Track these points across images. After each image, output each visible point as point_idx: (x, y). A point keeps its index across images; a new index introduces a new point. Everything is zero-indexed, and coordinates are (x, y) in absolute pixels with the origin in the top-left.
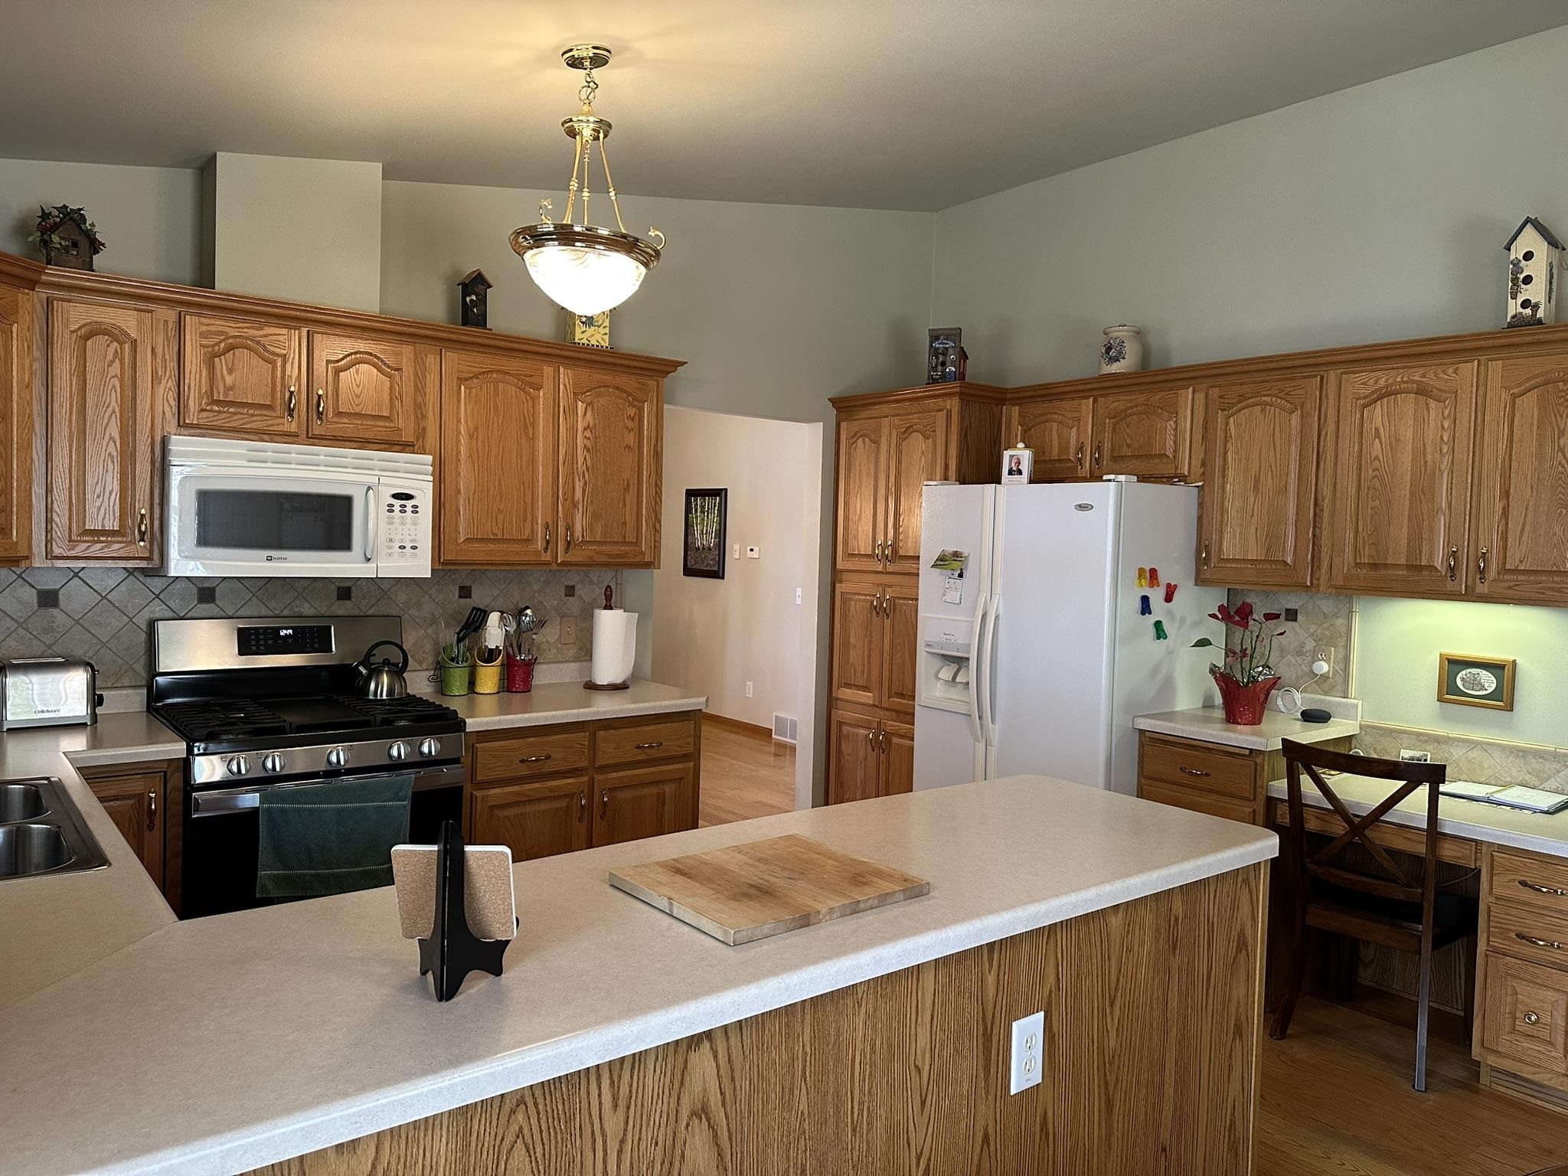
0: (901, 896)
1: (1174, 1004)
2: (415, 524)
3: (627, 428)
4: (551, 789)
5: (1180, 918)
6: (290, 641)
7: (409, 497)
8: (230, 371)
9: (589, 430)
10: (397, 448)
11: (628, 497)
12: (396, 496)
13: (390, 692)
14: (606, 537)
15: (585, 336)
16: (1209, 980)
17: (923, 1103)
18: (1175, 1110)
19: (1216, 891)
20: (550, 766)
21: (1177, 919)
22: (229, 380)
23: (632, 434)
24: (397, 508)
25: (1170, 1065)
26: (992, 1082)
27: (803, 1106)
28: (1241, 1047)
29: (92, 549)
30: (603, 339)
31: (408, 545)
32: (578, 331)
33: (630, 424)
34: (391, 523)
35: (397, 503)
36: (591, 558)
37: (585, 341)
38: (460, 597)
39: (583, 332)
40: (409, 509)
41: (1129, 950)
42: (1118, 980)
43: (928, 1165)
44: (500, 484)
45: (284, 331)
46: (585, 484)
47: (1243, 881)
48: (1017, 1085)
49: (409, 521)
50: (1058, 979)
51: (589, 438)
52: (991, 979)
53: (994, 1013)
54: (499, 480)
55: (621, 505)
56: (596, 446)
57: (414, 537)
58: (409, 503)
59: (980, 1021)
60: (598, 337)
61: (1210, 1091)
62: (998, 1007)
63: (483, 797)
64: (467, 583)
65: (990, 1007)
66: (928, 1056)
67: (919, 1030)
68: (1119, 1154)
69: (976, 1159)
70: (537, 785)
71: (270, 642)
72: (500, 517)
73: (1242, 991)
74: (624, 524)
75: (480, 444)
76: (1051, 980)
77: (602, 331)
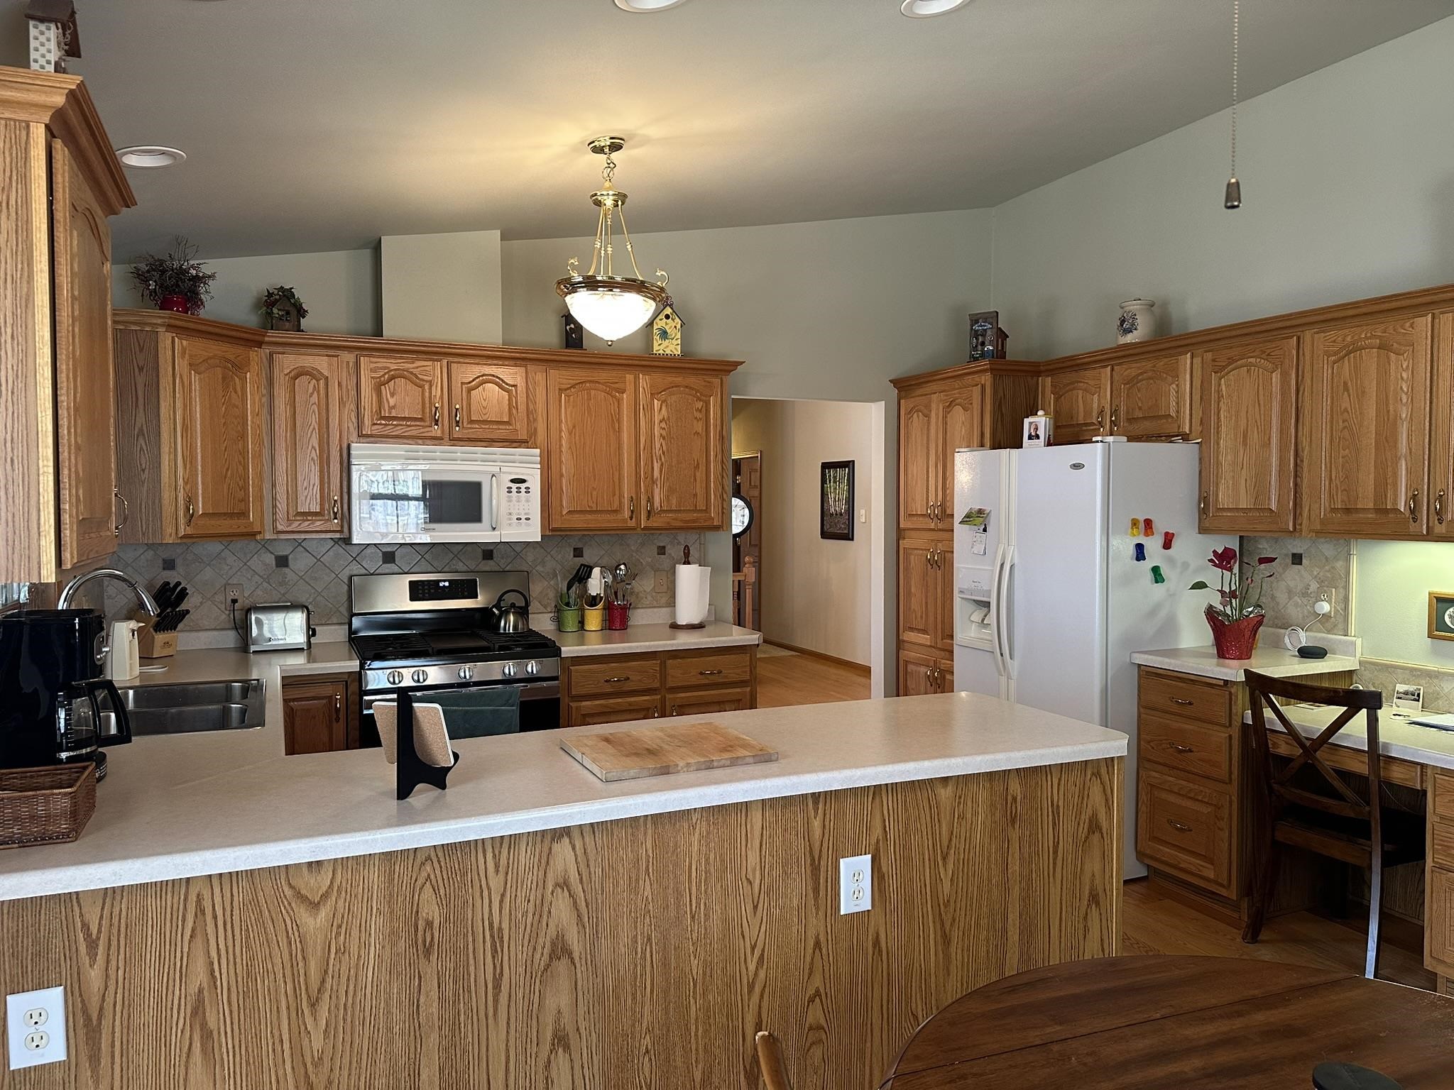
0: (751, 760)
1: (1015, 867)
2: (527, 501)
3: (696, 418)
4: (630, 704)
5: (1019, 798)
6: (447, 590)
7: (523, 481)
8: (392, 395)
9: (664, 422)
10: (515, 445)
11: (698, 474)
12: (513, 481)
13: (515, 627)
14: (680, 507)
15: (662, 347)
16: (1056, 852)
17: (755, 907)
18: (1021, 955)
19: (1060, 780)
20: (628, 686)
21: (1015, 799)
22: (392, 402)
23: (700, 423)
24: (514, 490)
25: (1014, 917)
26: (822, 901)
27: (648, 892)
28: (1098, 913)
29: (302, 526)
30: (676, 349)
31: (523, 517)
32: (655, 344)
33: (698, 415)
34: (510, 501)
35: (514, 486)
36: (668, 523)
37: (661, 352)
38: (574, 556)
39: (660, 345)
40: (523, 490)
41: (962, 817)
42: (950, 840)
43: (762, 955)
44: (593, 468)
45: (430, 363)
46: (662, 465)
47: (1093, 774)
48: (847, 906)
49: (523, 499)
50: (886, 832)
51: (664, 428)
52: (817, 824)
53: (821, 851)
55: (692, 480)
56: (670, 434)
57: (527, 511)
58: (523, 486)
59: (808, 854)
60: (672, 347)
61: (1063, 945)
62: (825, 845)
63: (577, 708)
64: (579, 545)
65: (817, 844)
66: (758, 873)
67: (749, 853)
68: (959, 978)
69: (808, 959)
70: (620, 700)
71: (432, 591)
72: (595, 493)
73: (1097, 867)
74: (695, 495)
75: (577, 438)
76: (877, 832)
77: (675, 342)
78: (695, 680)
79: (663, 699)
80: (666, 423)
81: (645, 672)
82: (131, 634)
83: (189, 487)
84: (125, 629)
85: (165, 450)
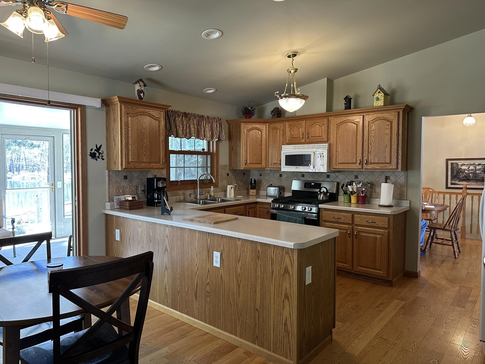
2: (323, 160)
4: (341, 227)
5: (260, 252)
6: (313, 186)
11: (387, 149)
14: (379, 161)
17: (197, 255)
20: (340, 221)
23: (388, 130)
24: (320, 156)
26: (210, 260)
29: (274, 166)
31: (322, 165)
32: (375, 103)
33: (387, 127)
36: (374, 167)
37: (377, 105)
41: (243, 251)
42: (240, 257)
43: (198, 268)
45: (302, 121)
46: (372, 146)
47: (286, 252)
48: (215, 264)
50: (224, 248)
51: (373, 133)
52: (209, 240)
53: (210, 248)
54: (347, 148)
55: (384, 152)
56: (376, 135)
57: (323, 163)
58: (322, 155)
59: (207, 247)
60: (380, 103)
62: (211, 246)
65: (209, 246)
66: (197, 247)
67: (196, 242)
69: (207, 274)
71: (309, 186)
72: (347, 157)
74: (385, 157)
76: (222, 247)
78: (365, 224)
79: (353, 227)
80: (374, 131)
81: (346, 217)
82: (230, 188)
83: (246, 157)
84: (229, 187)
85: (241, 149)
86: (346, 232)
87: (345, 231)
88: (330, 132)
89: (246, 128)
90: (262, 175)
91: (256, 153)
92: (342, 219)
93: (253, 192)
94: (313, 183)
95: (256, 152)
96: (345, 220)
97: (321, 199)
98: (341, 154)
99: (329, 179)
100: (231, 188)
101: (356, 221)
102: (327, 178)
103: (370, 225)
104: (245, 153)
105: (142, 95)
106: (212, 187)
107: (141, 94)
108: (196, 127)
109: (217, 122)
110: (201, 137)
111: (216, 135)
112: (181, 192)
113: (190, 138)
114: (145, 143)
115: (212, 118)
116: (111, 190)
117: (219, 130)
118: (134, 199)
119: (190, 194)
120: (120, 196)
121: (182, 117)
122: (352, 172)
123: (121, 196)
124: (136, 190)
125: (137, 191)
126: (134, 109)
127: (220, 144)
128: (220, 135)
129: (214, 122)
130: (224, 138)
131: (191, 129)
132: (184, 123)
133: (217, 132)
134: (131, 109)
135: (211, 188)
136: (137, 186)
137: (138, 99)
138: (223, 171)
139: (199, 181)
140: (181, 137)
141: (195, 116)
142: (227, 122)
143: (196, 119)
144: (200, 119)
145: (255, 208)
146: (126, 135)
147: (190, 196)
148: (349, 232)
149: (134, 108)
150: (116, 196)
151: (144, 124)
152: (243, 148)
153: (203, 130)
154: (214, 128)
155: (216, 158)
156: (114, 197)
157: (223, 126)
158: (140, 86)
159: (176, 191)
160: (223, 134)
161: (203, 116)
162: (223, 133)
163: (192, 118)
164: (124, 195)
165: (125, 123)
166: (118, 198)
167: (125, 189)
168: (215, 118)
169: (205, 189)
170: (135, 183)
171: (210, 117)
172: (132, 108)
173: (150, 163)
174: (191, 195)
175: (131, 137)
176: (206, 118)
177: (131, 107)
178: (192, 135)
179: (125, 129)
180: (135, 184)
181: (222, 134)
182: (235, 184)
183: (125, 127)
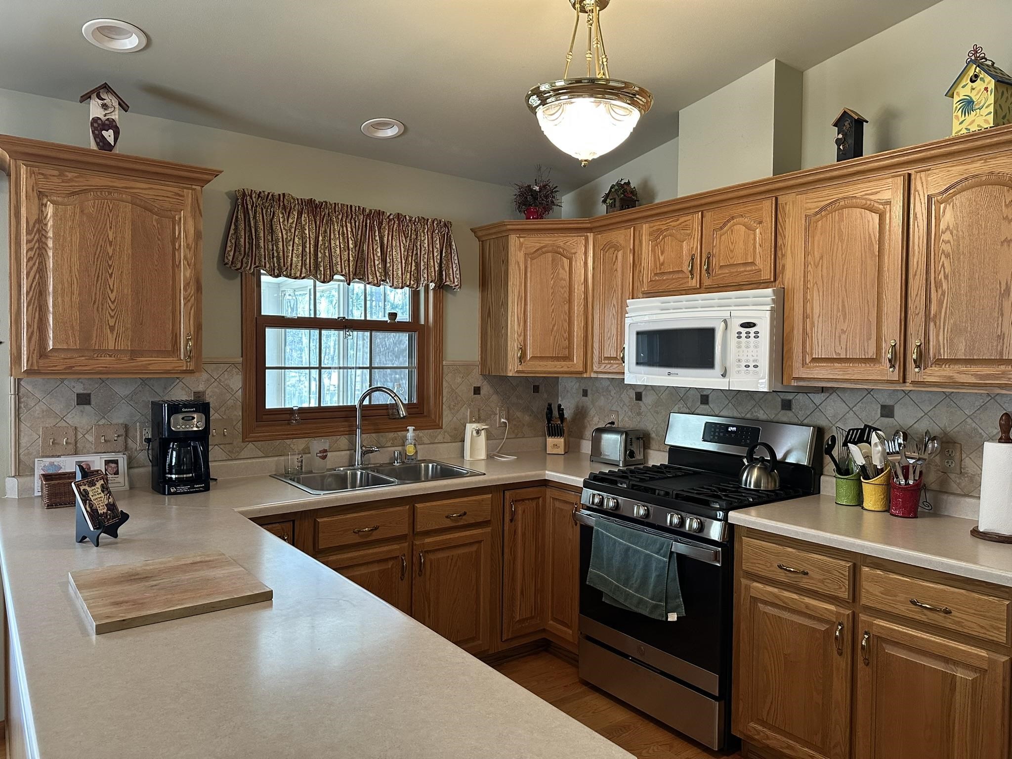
2: (756, 347)
3: (1006, 218)
4: (807, 606)
6: (733, 435)
7: (753, 325)
8: (662, 253)
9: (949, 233)
11: (1007, 304)
12: (744, 325)
24: (744, 335)
31: (752, 364)
32: (955, 123)
34: (739, 347)
35: (744, 330)
36: (950, 377)
38: (882, 416)
39: (962, 122)
40: (752, 335)
44: (843, 306)
45: (690, 217)
46: (943, 294)
49: (752, 345)
51: (949, 242)
54: (843, 302)
56: (958, 249)
57: (755, 358)
58: (752, 330)
60: (980, 120)
70: (795, 596)
71: (721, 434)
72: (844, 337)
74: (1000, 337)
75: (825, 271)
77: (984, 111)
78: (904, 609)
79: (854, 617)
80: (952, 233)
81: (828, 572)
82: (474, 433)
83: (522, 338)
84: (471, 428)
85: (510, 314)
86: (827, 629)
87: (823, 627)
88: (784, 246)
89: (523, 249)
90: (589, 392)
91: (554, 326)
92: (812, 578)
93: (555, 443)
94: (733, 426)
95: (553, 322)
96: (822, 581)
97: (752, 487)
98: (820, 325)
99: (789, 413)
100: (478, 432)
101: (868, 591)
102: (783, 409)
103: (924, 618)
104: (519, 326)
105: (109, 135)
106: (411, 428)
107: (104, 133)
108: (351, 246)
109: (434, 231)
110: (370, 277)
111: (426, 271)
112: (300, 444)
113: (331, 279)
114: (112, 291)
115: (413, 219)
116: (24, 441)
117: (439, 257)
118: (113, 465)
119: (320, 452)
120: (59, 456)
121: (300, 214)
122: (869, 393)
123: (62, 459)
124: (122, 439)
125: (130, 441)
126: (71, 180)
127: (449, 298)
128: (444, 273)
129: (424, 233)
130: (456, 280)
131: (333, 250)
132: (307, 232)
133: (432, 264)
134: (56, 180)
135: (408, 430)
136: (126, 428)
137: (93, 146)
138: (459, 380)
139: (362, 410)
140: (298, 275)
141: (349, 212)
142: (475, 233)
143: (353, 221)
144: (368, 221)
145: (539, 498)
146: (34, 264)
147: (324, 457)
148: (839, 633)
149: (70, 175)
150: (43, 457)
151: (111, 228)
152: (513, 312)
153: (379, 254)
154: (423, 249)
155: (436, 342)
156: (36, 460)
157: (453, 243)
158: (105, 107)
159: (278, 442)
160: (455, 270)
161: (380, 213)
162: (454, 266)
163: (340, 217)
164: (76, 453)
165: (31, 223)
166: (52, 464)
167: (80, 436)
168: (423, 221)
169: (391, 435)
170: (121, 415)
171: (408, 218)
172: (59, 175)
173: (134, 354)
174: (329, 454)
175: (55, 270)
176: (390, 220)
177: (56, 173)
178: (335, 269)
179: (28, 242)
180: (121, 421)
181: (451, 269)
182: (503, 420)
183: (30, 238)
